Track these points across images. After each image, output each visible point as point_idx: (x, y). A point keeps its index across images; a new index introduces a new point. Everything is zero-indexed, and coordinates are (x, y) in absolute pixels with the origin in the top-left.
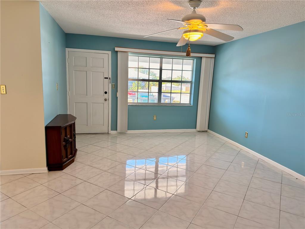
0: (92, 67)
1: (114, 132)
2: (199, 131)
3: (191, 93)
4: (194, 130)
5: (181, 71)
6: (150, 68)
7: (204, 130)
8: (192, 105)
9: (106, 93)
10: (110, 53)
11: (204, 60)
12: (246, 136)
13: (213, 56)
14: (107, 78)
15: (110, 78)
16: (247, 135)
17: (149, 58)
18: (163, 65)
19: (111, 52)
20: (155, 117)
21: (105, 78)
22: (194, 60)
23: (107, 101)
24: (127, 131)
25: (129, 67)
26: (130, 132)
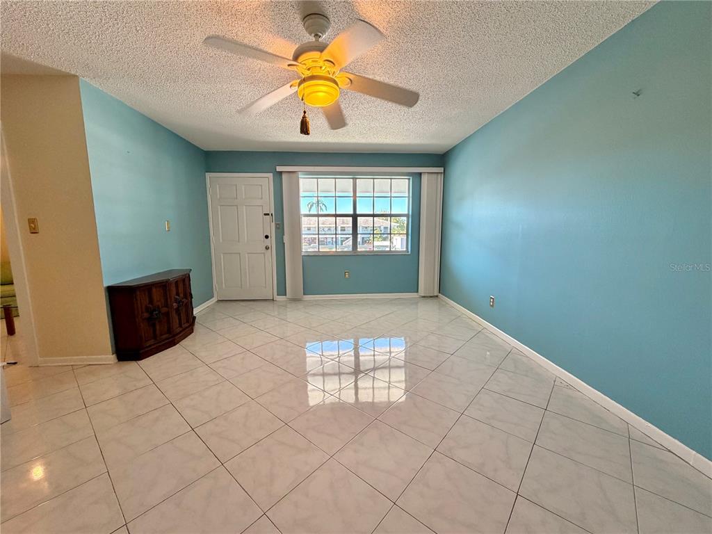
0: (244, 199)
1: (282, 298)
2: (424, 297)
4: (414, 295)
5: (389, 198)
6: (337, 196)
7: (433, 295)
8: (410, 253)
9: (267, 237)
11: (425, 178)
12: (491, 304)
13: (441, 170)
14: (268, 214)
15: (272, 214)
17: (334, 180)
18: (358, 190)
19: (271, 174)
20: (347, 273)
21: (265, 214)
22: (409, 179)
23: (270, 250)
24: (303, 297)
26: (307, 298)
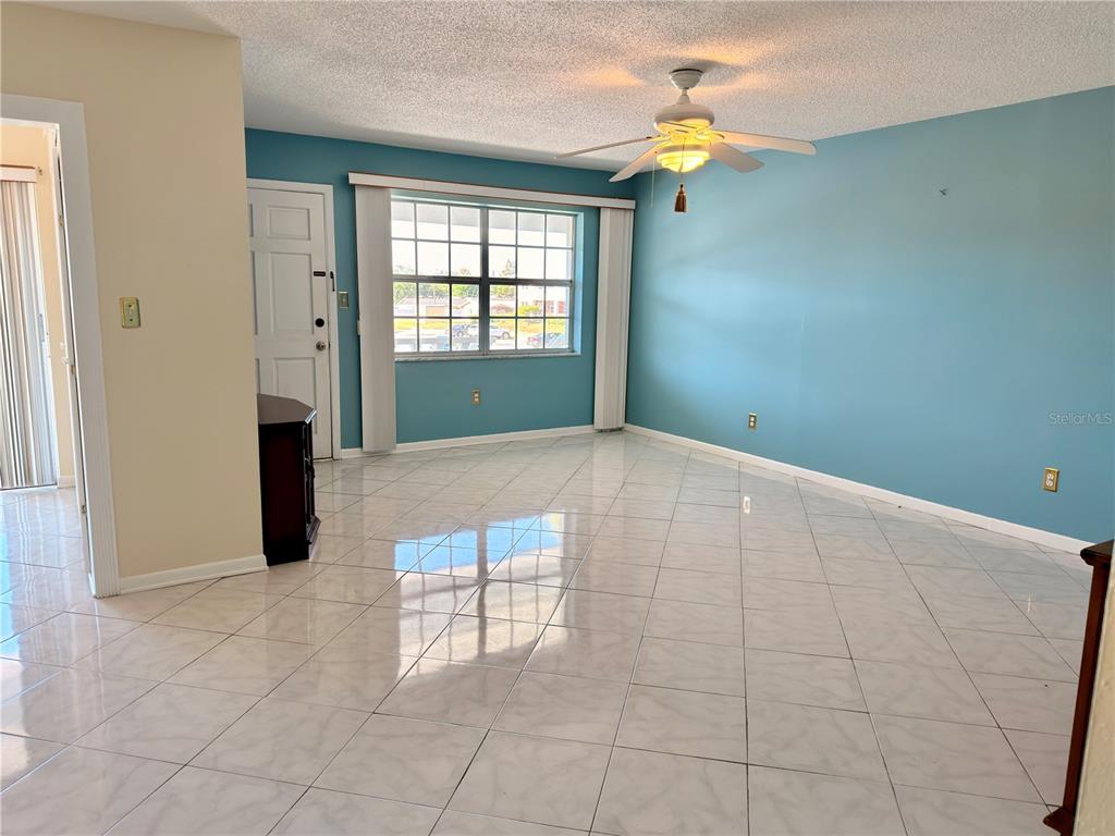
0: (269, 238)
1: (352, 454)
2: (601, 431)
3: (572, 318)
4: (586, 429)
5: (543, 250)
6: (452, 240)
7: (615, 427)
8: (579, 353)
9: (320, 323)
10: (328, 189)
11: (605, 216)
12: (752, 424)
13: (631, 204)
14: (323, 274)
15: (332, 273)
16: (755, 422)
17: (447, 207)
18: (491, 231)
19: (331, 187)
20: (476, 395)
21: (318, 274)
22: (576, 215)
23: (326, 351)
24: (395, 448)
25: (393, 236)
26: (402, 448)
